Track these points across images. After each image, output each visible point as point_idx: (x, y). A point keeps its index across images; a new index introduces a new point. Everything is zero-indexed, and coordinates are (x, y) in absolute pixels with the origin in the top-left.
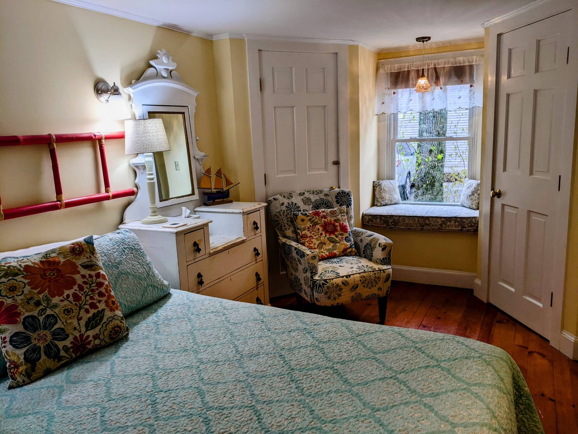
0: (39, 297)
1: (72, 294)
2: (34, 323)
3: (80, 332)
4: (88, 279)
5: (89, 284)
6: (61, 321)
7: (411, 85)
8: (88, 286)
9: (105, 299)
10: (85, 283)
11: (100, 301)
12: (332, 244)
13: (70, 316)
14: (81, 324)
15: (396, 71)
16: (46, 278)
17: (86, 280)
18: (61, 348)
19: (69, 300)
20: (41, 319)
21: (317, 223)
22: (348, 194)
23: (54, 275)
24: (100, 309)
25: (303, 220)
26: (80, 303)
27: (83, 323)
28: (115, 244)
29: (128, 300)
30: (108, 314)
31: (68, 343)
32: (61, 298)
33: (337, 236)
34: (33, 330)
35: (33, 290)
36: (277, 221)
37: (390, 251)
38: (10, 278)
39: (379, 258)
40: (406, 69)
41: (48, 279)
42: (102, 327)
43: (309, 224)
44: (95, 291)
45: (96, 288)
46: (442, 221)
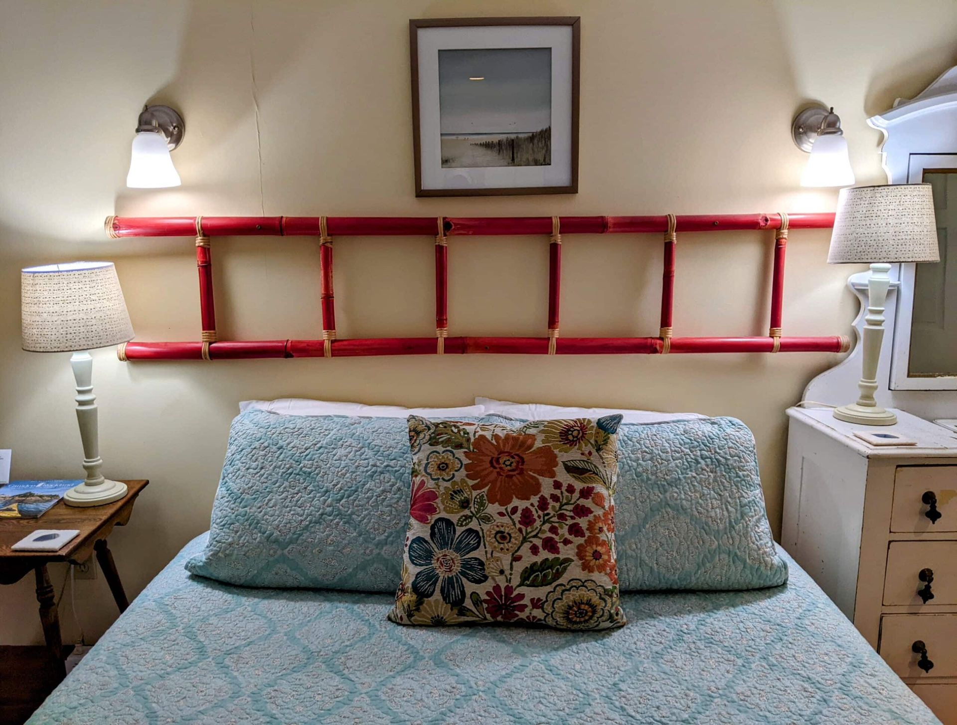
0: (471, 493)
1: (523, 510)
2: (446, 532)
3: (509, 581)
4: (562, 493)
5: (561, 503)
6: (485, 548)
8: (557, 505)
9: (580, 540)
10: (555, 498)
11: (566, 542)
13: (502, 546)
14: (514, 569)
16: (497, 466)
17: (559, 495)
18: (468, 594)
19: (513, 517)
20: (459, 530)
23: (510, 465)
24: (562, 556)
26: (529, 530)
27: (519, 567)
28: (685, 443)
29: (660, 560)
30: (574, 571)
31: (482, 590)
32: (502, 509)
34: (441, 544)
35: (467, 479)
38: (449, 448)
41: (498, 470)
42: (554, 591)
44: (566, 520)
45: (572, 514)
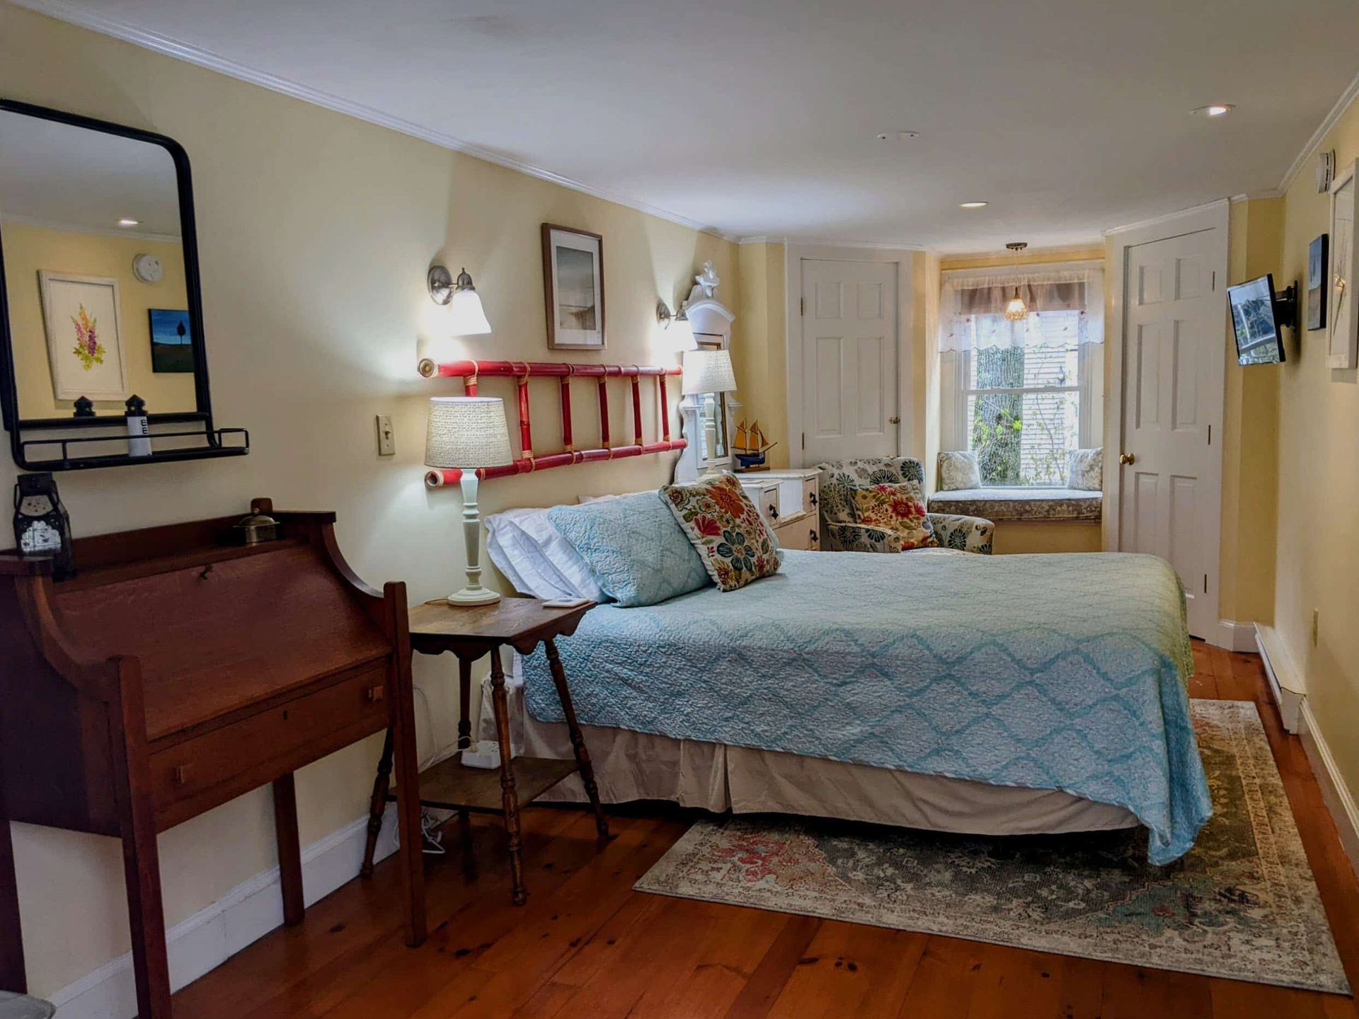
0: (726, 516)
1: (746, 519)
2: (730, 537)
3: (760, 553)
6: (747, 540)
7: (993, 309)
10: (749, 511)
12: (907, 531)
15: (971, 288)
18: (752, 563)
19: (746, 523)
20: (734, 535)
21: (883, 502)
22: (917, 464)
23: (728, 499)
25: (865, 497)
31: (755, 560)
33: (912, 521)
34: (732, 544)
35: (721, 510)
36: (826, 499)
37: (992, 535)
38: (702, 496)
39: (976, 546)
40: (986, 286)
43: (873, 503)
46: (1049, 506)
